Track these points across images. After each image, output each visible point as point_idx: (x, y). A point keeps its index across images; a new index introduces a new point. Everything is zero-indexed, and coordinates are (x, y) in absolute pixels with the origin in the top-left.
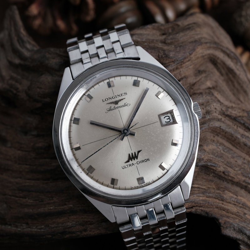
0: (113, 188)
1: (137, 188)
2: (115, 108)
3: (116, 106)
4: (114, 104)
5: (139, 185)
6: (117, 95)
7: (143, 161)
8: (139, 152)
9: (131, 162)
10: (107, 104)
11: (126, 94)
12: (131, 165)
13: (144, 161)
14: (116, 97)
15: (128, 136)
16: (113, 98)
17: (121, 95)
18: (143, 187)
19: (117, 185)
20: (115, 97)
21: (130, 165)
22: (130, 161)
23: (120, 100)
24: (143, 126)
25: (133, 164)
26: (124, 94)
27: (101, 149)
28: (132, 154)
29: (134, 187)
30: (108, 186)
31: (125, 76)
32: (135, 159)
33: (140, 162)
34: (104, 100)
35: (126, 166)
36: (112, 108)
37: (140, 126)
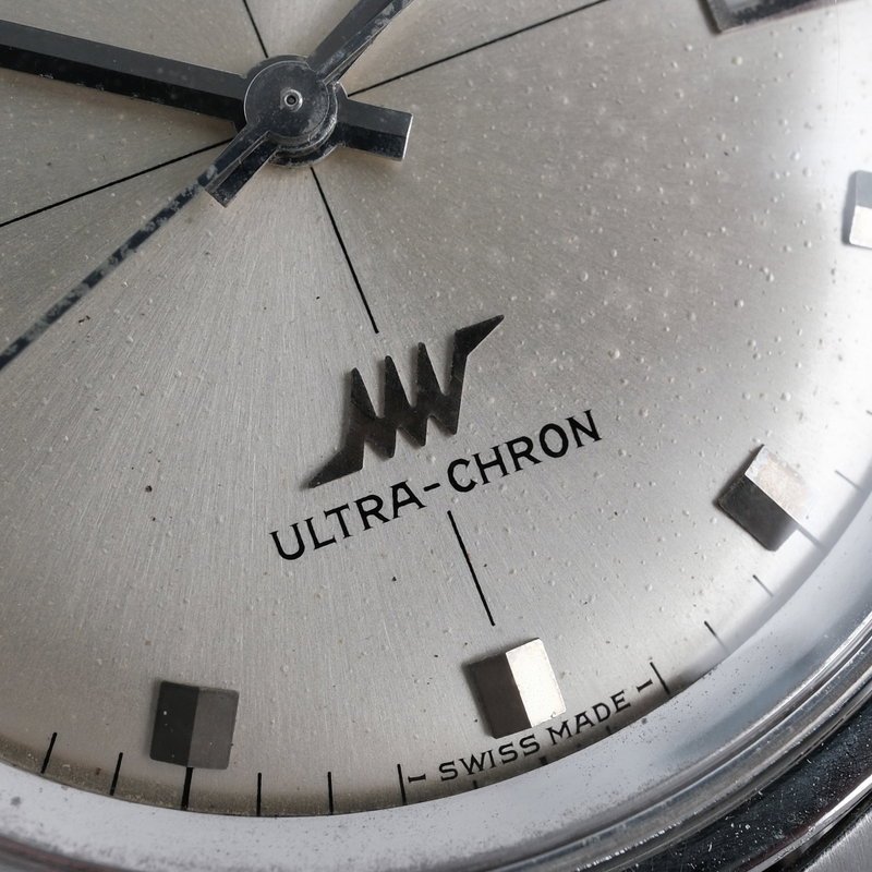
0: (184, 804)
1: (476, 785)
5: (495, 744)
7: (521, 452)
8: (466, 340)
9: (374, 474)
12: (387, 510)
13: (537, 452)
15: (320, 164)
18: (544, 761)
19: (223, 763)
21: (370, 510)
22: (369, 456)
25: (405, 494)
27: (22, 344)
28: (388, 369)
29: (434, 774)
30: (113, 785)
32: (432, 430)
33: (491, 457)
35: (327, 528)
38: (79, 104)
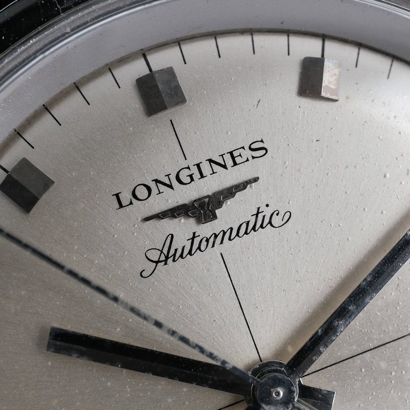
2: (197, 241)
3: (206, 230)
4: (192, 221)
6: (202, 159)
10: (147, 219)
11: (259, 149)
14: (202, 176)
16: (184, 177)
17: (229, 162)
20: (197, 175)
23: (230, 192)
24: (376, 344)
26: (247, 153)
31: (243, 32)
34: (126, 197)
36: (178, 244)
37: (355, 349)
38: (163, 383)
